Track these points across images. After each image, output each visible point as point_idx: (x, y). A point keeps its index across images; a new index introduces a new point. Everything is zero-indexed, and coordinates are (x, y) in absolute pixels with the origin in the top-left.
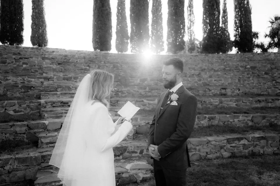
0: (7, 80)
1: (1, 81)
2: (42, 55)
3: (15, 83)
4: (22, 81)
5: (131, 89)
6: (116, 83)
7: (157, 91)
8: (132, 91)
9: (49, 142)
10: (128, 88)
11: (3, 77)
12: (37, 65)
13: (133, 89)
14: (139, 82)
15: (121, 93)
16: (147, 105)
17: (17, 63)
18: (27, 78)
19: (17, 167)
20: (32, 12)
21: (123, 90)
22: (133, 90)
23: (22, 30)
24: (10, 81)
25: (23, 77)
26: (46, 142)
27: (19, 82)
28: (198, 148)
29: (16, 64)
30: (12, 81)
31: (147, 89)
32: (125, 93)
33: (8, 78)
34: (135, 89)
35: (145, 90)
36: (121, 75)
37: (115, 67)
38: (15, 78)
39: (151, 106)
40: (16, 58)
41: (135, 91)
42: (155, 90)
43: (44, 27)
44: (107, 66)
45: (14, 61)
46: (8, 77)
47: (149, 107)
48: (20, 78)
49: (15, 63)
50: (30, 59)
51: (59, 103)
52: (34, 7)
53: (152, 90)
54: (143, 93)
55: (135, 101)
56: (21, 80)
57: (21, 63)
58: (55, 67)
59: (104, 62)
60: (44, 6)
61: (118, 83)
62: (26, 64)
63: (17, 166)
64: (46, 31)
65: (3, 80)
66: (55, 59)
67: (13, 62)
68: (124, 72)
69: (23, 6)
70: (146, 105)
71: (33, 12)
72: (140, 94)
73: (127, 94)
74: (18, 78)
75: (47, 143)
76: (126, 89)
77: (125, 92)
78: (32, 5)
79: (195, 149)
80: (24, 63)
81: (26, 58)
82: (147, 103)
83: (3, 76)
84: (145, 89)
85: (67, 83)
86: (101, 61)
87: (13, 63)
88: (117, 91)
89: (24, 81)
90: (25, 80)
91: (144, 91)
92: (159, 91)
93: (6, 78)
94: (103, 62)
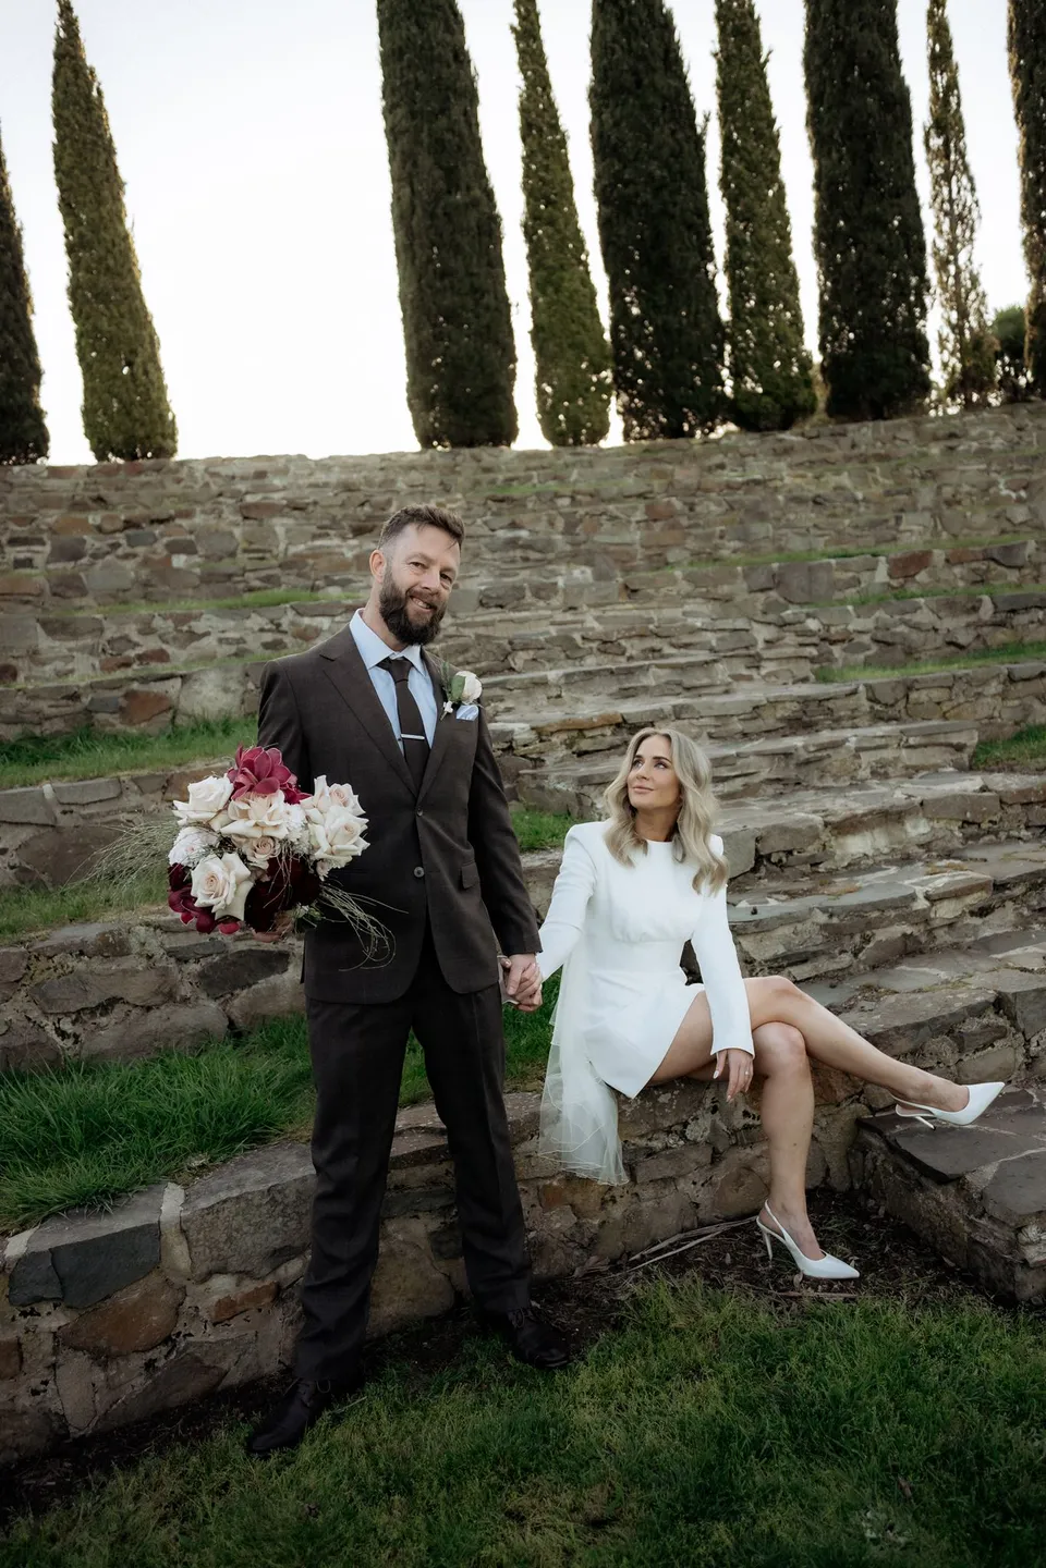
0: (193, 636)
1: (164, 646)
2: (221, 499)
3: (233, 649)
4: (268, 637)
5: (897, 617)
6: (761, 597)
7: (1041, 615)
8: (902, 629)
9: (784, 957)
10: (877, 614)
11: (170, 623)
12: (245, 551)
13: (907, 617)
14: (887, 579)
15: (846, 649)
17: (141, 550)
18: (291, 615)
19: (750, 1121)
20: (67, 269)
21: (851, 627)
22: (905, 623)
23: (35, 374)
24: (205, 642)
25: (273, 613)
26: (768, 955)
27: (254, 643)
29: (135, 556)
30: (220, 641)
31: (987, 610)
32: (863, 647)
33: (199, 626)
34: (918, 618)
35: (972, 618)
36: (725, 553)
37: (655, 520)
38: (232, 623)
40: (108, 527)
41: (916, 627)
42: (1027, 609)
43: (147, 346)
44: (613, 518)
45: (123, 541)
46: (198, 617)
48: (256, 621)
49: (128, 550)
50: (178, 521)
51: (608, 731)
52: (81, 236)
53: (1012, 611)
54: (963, 639)
55: (1002, 678)
56: (262, 630)
57: (160, 547)
58: (352, 548)
59: (573, 498)
60: (128, 224)
61: (773, 594)
62: (188, 548)
63: (746, 1114)
64: (159, 369)
65: (175, 639)
66: (311, 508)
67: (116, 546)
68: (739, 539)
69: (20, 236)
71: (75, 266)
73: (875, 648)
74: (248, 623)
75: (776, 959)
76: (867, 623)
77: (866, 639)
78: (61, 228)
80: (175, 548)
81: (161, 522)
83: (171, 616)
84: (975, 609)
85: (522, 621)
87: (120, 551)
88: (823, 640)
89: (279, 636)
90: (285, 627)
91: (968, 625)
93: (185, 628)
94: (566, 502)
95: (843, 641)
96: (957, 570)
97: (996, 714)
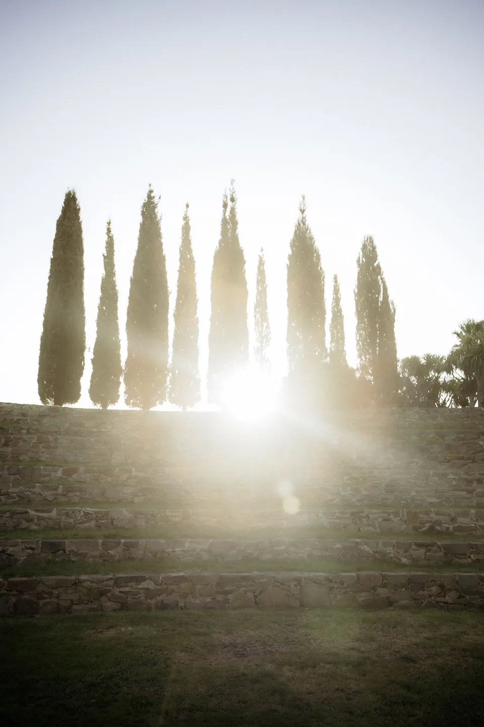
5: (27, 489)
7: (78, 493)
8: (28, 493)
10: (20, 487)
13: (31, 489)
15: (6, 498)
16: (36, 521)
21: (9, 491)
28: (56, 592)
31: (60, 490)
32: (13, 498)
35: (54, 492)
36: (43, 459)
37: (40, 443)
39: (42, 522)
41: (34, 493)
47: (39, 525)
53: (70, 492)
59: (28, 430)
70: (34, 520)
72: (46, 500)
73: (17, 498)
76: (16, 490)
77: (15, 495)
79: (51, 594)
82: (36, 517)
84: (56, 489)
86: (21, 429)
91: (53, 494)
92: (84, 493)
94: (25, 431)
95: (6, 495)
96: (88, 475)
97: (7, 523)
